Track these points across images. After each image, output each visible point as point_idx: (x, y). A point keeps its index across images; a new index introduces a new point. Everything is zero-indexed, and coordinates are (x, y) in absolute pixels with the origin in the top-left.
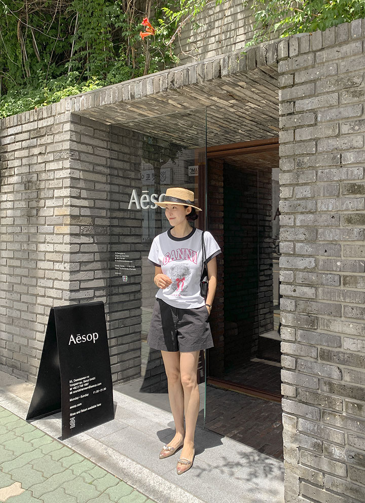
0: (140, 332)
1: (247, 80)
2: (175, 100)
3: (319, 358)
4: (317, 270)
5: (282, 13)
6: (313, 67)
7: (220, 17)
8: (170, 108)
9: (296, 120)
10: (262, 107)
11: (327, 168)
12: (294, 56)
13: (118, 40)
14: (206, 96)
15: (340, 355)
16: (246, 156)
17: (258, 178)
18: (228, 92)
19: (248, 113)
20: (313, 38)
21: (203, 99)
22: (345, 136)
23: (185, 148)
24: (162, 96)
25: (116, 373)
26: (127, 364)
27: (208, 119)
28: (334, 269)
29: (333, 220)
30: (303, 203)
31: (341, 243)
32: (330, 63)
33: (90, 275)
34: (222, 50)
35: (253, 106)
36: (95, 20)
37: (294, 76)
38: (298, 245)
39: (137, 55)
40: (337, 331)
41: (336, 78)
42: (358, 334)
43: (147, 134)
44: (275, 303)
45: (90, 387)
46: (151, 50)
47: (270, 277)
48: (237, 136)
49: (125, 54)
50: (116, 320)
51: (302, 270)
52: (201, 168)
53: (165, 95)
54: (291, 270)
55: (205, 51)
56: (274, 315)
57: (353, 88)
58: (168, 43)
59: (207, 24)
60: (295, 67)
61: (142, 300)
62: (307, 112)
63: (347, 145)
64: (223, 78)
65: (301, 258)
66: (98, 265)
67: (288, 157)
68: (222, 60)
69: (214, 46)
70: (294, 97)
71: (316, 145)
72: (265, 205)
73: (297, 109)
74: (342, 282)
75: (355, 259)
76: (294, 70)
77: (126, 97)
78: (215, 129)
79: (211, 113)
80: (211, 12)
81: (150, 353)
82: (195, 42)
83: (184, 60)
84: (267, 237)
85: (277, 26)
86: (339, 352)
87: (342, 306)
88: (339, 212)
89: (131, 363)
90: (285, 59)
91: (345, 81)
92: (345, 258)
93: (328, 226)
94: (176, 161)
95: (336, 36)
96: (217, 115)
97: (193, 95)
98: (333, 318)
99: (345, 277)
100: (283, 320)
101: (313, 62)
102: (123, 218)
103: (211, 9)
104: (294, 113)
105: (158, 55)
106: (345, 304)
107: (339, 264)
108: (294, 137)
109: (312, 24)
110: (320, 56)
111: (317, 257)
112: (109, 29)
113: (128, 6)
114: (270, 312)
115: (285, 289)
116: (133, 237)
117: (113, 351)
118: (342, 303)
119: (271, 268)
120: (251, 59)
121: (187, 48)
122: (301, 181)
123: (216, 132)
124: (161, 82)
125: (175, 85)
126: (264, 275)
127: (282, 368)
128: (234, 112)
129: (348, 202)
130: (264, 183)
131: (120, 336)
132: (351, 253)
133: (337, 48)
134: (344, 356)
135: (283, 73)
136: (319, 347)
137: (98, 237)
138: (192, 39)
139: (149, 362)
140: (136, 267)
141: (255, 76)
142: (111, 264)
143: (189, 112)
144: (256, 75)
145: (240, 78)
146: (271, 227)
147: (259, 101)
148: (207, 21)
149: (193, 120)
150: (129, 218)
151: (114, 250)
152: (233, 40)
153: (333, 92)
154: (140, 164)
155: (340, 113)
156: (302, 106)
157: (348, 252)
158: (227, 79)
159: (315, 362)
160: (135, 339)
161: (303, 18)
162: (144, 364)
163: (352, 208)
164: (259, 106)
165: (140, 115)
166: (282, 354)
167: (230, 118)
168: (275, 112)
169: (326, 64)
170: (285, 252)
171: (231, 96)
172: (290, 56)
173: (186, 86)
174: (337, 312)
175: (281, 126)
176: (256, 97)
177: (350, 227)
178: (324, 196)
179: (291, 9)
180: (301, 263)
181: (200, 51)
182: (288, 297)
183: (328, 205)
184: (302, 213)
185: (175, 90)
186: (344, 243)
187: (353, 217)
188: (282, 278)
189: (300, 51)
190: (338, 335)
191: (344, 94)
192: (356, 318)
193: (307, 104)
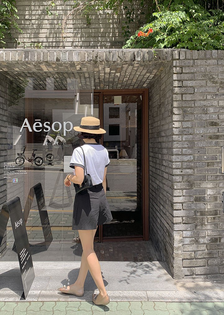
4: (194, 161)
9: (183, 90)
11: (200, 114)
20: (193, 53)
22: (209, 100)
28: (203, 160)
29: (202, 137)
30: (187, 130)
31: (206, 148)
32: (202, 66)
38: (184, 150)
40: (204, 187)
41: (205, 74)
42: (214, 187)
51: (186, 162)
54: (179, 162)
57: (213, 80)
60: (183, 64)
62: (189, 87)
65: (185, 156)
67: (178, 107)
68: (136, 52)
70: (182, 79)
71: (194, 103)
73: (184, 85)
74: (206, 165)
75: (213, 154)
77: (52, 59)
86: (204, 197)
88: (205, 134)
90: (177, 59)
91: (209, 76)
92: (208, 154)
93: (200, 141)
95: (205, 55)
98: (202, 182)
99: (208, 163)
100: (175, 187)
101: (192, 64)
107: (205, 157)
108: (182, 98)
110: (197, 62)
111: (194, 155)
115: (176, 171)
118: (206, 175)
122: (185, 119)
124: (86, 55)
125: (98, 59)
127: (174, 210)
129: (210, 130)
132: (211, 152)
133: (205, 60)
134: (207, 198)
135: (176, 66)
136: (194, 196)
153: (203, 80)
159: (192, 203)
163: (212, 132)
166: (174, 203)
170: (176, 154)
172: (180, 59)
173: (108, 61)
174: (204, 179)
175: (174, 92)
177: (211, 140)
178: (198, 127)
182: (178, 175)
183: (200, 131)
184: (186, 135)
186: (208, 148)
187: (212, 136)
188: (174, 167)
189: (186, 58)
190: (204, 189)
191: (208, 81)
192: (214, 180)
193: (189, 83)
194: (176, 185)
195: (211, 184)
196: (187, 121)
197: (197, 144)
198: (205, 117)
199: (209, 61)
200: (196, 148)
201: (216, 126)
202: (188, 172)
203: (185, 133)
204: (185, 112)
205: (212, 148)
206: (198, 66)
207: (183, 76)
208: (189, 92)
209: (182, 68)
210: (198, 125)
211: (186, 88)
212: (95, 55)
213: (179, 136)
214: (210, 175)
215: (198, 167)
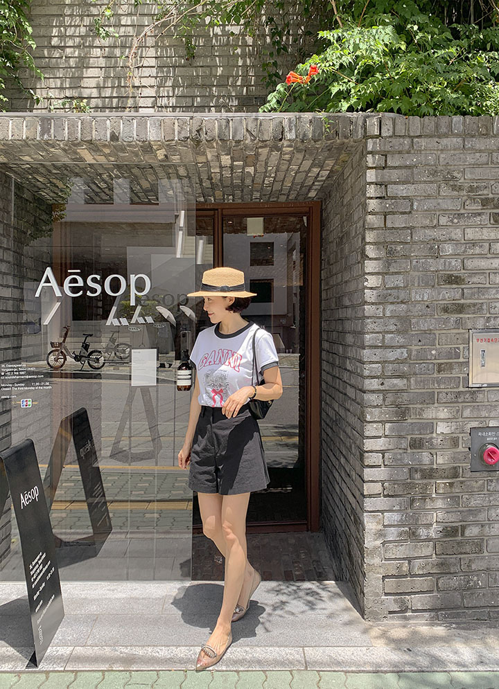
3: (409, 448)
4: (409, 360)
9: (388, 205)
11: (423, 258)
12: (386, 137)
15: (433, 440)
20: (411, 123)
22: (443, 227)
28: (429, 357)
29: (428, 309)
30: (394, 292)
31: (435, 332)
32: (429, 152)
37: (386, 158)
38: (388, 336)
40: (430, 417)
41: (435, 168)
42: (453, 417)
51: (393, 362)
53: (173, 144)
54: (378, 362)
57: (453, 182)
60: (388, 148)
62: (402, 198)
63: (445, 237)
65: (391, 350)
67: (376, 243)
68: (287, 121)
70: (385, 180)
71: (411, 233)
73: (389, 194)
74: (436, 369)
76: (385, 152)
77: (100, 135)
86: (431, 438)
87: (436, 393)
88: (434, 302)
90: (376, 137)
91: (445, 173)
92: (439, 347)
93: (423, 316)
98: (426, 406)
99: (440, 365)
100: (368, 416)
101: (409, 148)
104: (385, 197)
106: (439, 390)
107: (433, 352)
108: (385, 223)
110: (418, 143)
115: (371, 383)
118: (435, 390)
122: (392, 270)
124: (177, 127)
125: (204, 136)
127: (365, 467)
129: (445, 292)
132: (447, 341)
133: (436, 139)
134: (437, 441)
135: (373, 152)
136: (410, 437)
153: (432, 182)
155: (439, 204)
156: (396, 191)
157: (443, 340)
159: (405, 453)
163: (448, 297)
166: (366, 452)
169: (424, 152)
170: (372, 345)
172: (382, 135)
173: (224, 141)
174: (430, 399)
175: (368, 210)
177: (446, 316)
178: (418, 286)
180: (392, 355)
182: (374, 391)
183: (423, 295)
184: (393, 303)
186: (439, 332)
187: (449, 306)
188: (366, 373)
189: (394, 133)
190: (431, 421)
191: (443, 185)
192: (451, 403)
193: (401, 190)
194: (371, 413)
195: (445, 410)
196: (396, 273)
197: (417, 323)
198: (433, 265)
199: (445, 141)
200: (414, 333)
201: (458, 284)
202: (396, 385)
203: (391, 299)
204: (390, 253)
205: (449, 331)
206: (420, 151)
207: (388, 174)
208: (401, 210)
209: (386, 156)
210: (419, 283)
211: (393, 201)
212: (195, 128)
213: (378, 307)
214: (444, 390)
215: (417, 374)
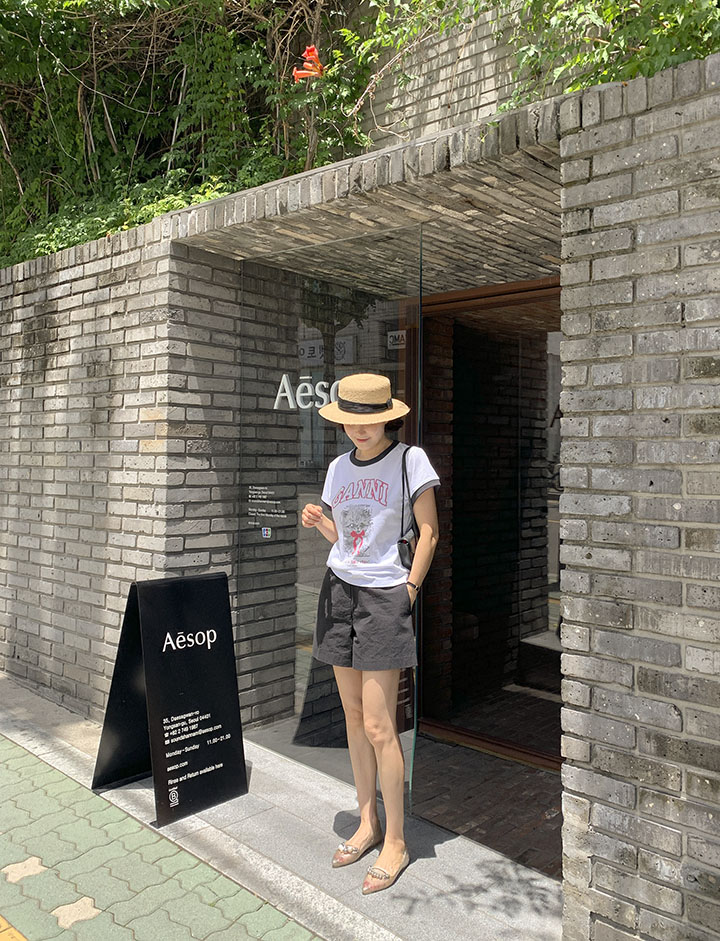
0: (294, 629)
1: (500, 173)
2: (363, 213)
3: (636, 687)
4: (633, 518)
5: (570, 48)
6: (629, 144)
7: (450, 60)
8: (352, 227)
9: (593, 243)
10: (529, 221)
11: (655, 329)
12: (591, 126)
13: (259, 109)
14: (420, 203)
15: (679, 681)
16: (497, 310)
17: (520, 350)
18: (462, 195)
19: (500, 232)
20: (630, 91)
21: (416, 210)
22: (691, 269)
23: (382, 298)
24: (338, 207)
25: (248, 706)
26: (268, 691)
27: (424, 245)
28: (668, 516)
29: (667, 425)
30: (607, 394)
31: (681, 468)
32: (663, 135)
33: (204, 526)
34: (452, 120)
35: (510, 219)
36: (216, 76)
37: (591, 163)
38: (597, 472)
39: (294, 134)
40: (672, 633)
41: (674, 162)
42: (715, 641)
43: (310, 275)
44: (552, 578)
45: (201, 732)
46: (318, 126)
47: (541, 531)
48: (480, 274)
49: (271, 134)
50: (250, 606)
51: (605, 519)
52: (411, 333)
53: (343, 204)
54: (581, 517)
55: (421, 123)
56: (550, 601)
57: (708, 181)
58: (350, 111)
59: (424, 75)
60: (593, 145)
61: (298, 571)
62: (617, 226)
63: (695, 286)
64: (454, 171)
65: (602, 497)
66: (218, 508)
67: (578, 310)
68: (451, 139)
69: (437, 115)
70: (590, 200)
71: (634, 287)
72: (533, 399)
73: (596, 223)
74: (683, 540)
75: (711, 497)
76: (591, 152)
77: (271, 209)
78: (438, 263)
79: (431, 235)
80: (432, 53)
81: (312, 671)
82: (402, 109)
83: (380, 141)
84: (537, 459)
85: (558, 72)
86: (676, 676)
87: (684, 586)
88: (678, 411)
89: (277, 688)
90: (574, 131)
91: (693, 167)
92: (689, 497)
93: (657, 437)
94: (364, 322)
95: (676, 86)
96: (441, 238)
97: (395, 203)
98: (665, 607)
99: (690, 532)
100: (566, 610)
101: (628, 136)
102: (265, 426)
103: (432, 47)
104: (590, 230)
105: (332, 134)
106: (689, 581)
107: (677, 507)
108: (591, 273)
109: (627, 66)
110: (643, 124)
111: (635, 494)
112: (242, 91)
113: (278, 49)
114: (541, 596)
115: (571, 553)
116: (283, 459)
117: (244, 665)
118: (683, 580)
119: (544, 514)
120: (509, 136)
121: (387, 119)
122: (603, 355)
123: (439, 268)
124: (336, 181)
125: (363, 186)
126: (530, 527)
127: (563, 705)
128: (475, 232)
129: (697, 392)
130: (532, 360)
131: (256, 637)
132: (703, 487)
133: (676, 108)
134: (687, 684)
135: (570, 157)
136: (637, 665)
137: (218, 459)
138: (396, 103)
139: (309, 687)
140: (287, 512)
141: (515, 166)
142: (241, 508)
143: (388, 234)
144: (516, 161)
145: (486, 170)
146: (544, 441)
147: (523, 211)
148: (425, 70)
149: (396, 248)
150: (276, 426)
151: (246, 481)
152: (475, 102)
153: (669, 188)
154: (296, 329)
155: (682, 227)
156: (606, 217)
157: (696, 485)
158: (461, 173)
159: (629, 694)
160: (285, 642)
161: (610, 55)
162: (301, 691)
163: (704, 402)
164: (522, 219)
165: (297, 241)
166: (563, 676)
167: (467, 242)
168: (553, 228)
169: (653, 138)
170: (572, 486)
171: (470, 202)
172: (584, 126)
173: (384, 187)
174: (673, 596)
175: (564, 255)
176: (516, 202)
177: (700, 438)
178: (648, 382)
179: (587, 40)
180: (603, 506)
181: (411, 124)
182: (576, 568)
183: (658, 398)
184: (605, 413)
185: (362, 195)
186: (689, 469)
187: (707, 419)
188: (563, 534)
189: (602, 116)
190: (676, 641)
191: (690, 191)
192: (711, 609)
193: (615, 213)
195: (701, 623)
196: (610, 360)
199: (693, 108)
200: (643, 468)
203: (601, 407)
204: (599, 324)
206: (649, 136)
207: (593, 190)
208: (615, 248)
209: (591, 159)
210: (649, 375)
211: (602, 234)
212: (354, 178)
213: (580, 419)
214: (699, 583)
215: (647, 546)
